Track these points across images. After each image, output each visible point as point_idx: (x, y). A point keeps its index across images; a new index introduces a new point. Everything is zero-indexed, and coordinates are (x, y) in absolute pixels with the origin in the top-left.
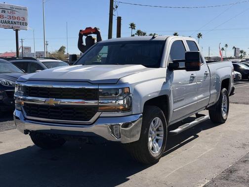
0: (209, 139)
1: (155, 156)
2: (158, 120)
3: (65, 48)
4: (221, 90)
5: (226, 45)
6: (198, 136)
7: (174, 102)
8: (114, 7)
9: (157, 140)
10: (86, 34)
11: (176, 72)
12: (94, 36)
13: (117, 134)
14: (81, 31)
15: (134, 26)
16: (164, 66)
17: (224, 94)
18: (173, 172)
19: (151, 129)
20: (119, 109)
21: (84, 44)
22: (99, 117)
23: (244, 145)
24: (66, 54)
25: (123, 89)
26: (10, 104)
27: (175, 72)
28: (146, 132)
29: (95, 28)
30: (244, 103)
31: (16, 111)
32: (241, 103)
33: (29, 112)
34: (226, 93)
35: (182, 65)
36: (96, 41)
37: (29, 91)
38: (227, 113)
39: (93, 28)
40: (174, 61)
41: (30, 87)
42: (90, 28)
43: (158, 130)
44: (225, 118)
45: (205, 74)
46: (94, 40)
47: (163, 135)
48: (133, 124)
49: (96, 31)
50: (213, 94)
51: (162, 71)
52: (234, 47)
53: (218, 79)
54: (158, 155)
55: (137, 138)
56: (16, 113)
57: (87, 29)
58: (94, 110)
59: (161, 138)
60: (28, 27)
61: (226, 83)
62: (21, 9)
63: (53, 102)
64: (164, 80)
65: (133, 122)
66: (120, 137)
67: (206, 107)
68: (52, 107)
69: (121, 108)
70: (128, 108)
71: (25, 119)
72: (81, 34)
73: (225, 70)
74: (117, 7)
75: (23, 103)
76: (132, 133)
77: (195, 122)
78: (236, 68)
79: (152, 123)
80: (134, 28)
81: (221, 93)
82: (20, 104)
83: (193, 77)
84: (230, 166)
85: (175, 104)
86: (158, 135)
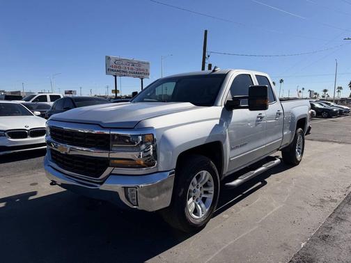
0: (278, 188)
2: (204, 174)
4: (297, 129)
5: (303, 89)
6: (266, 183)
7: (232, 149)
9: (204, 200)
11: (235, 112)
16: (219, 103)
17: (299, 134)
19: (192, 187)
20: (137, 164)
22: (111, 174)
23: (322, 201)
25: (144, 136)
34: (302, 133)
38: (302, 154)
40: (234, 98)
43: (205, 186)
44: (299, 160)
47: (213, 192)
50: (286, 135)
51: (216, 111)
52: (309, 90)
53: (293, 118)
54: (202, 220)
59: (210, 197)
61: (302, 122)
62: (145, 63)
64: (217, 122)
66: (137, 205)
67: (278, 148)
73: (301, 109)
74: (209, 56)
77: (262, 169)
78: (313, 107)
79: (194, 179)
81: (296, 134)
83: (262, 118)
84: (303, 245)
85: (233, 151)
86: (206, 192)
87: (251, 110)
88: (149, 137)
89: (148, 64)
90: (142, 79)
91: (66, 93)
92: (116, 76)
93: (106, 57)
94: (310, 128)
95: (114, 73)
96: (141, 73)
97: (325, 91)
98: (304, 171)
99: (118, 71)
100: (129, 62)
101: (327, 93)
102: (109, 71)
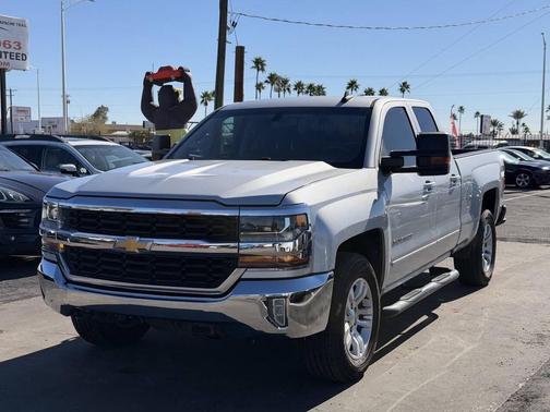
0: (462, 323)
1: (356, 364)
2: (362, 284)
3: (107, 109)
4: (482, 213)
5: (461, 109)
6: (436, 317)
7: (394, 244)
8: (229, 24)
9: (359, 329)
10: (158, 82)
12: (178, 86)
13: (280, 318)
14: (148, 74)
15: (263, 65)
16: (371, 164)
17: (486, 222)
18: (399, 401)
19: (348, 304)
20: (284, 262)
21: (156, 103)
22: (240, 280)
23: (542, 336)
24: (109, 122)
25: (292, 217)
26: (10, 241)
27: (395, 176)
28: (339, 311)
29: (181, 68)
30: (519, 240)
31: (43, 262)
32: (513, 240)
33: (76, 266)
34: (491, 220)
35: (410, 162)
36: (181, 98)
37: (77, 220)
38: (492, 263)
39: (176, 67)
40: (392, 154)
41: (79, 211)
42: (169, 68)
43: (361, 306)
44: (487, 275)
45: (451, 180)
46: (177, 94)
47: (371, 318)
48: (313, 295)
49: (182, 75)
50: (465, 223)
51: (368, 175)
52: (478, 113)
54: (362, 362)
55: (321, 325)
56: (45, 267)
57: (161, 69)
58: (229, 263)
59: (368, 324)
60: (28, 65)
62: (13, 24)
63: (134, 244)
64: (374, 195)
65: (314, 290)
66: (287, 325)
67: (452, 251)
68: (132, 256)
69: (289, 258)
70: (303, 260)
71: (68, 282)
72: (149, 82)
74: (234, 25)
75: (62, 246)
76: (310, 315)
77: (433, 285)
79: (352, 291)
80: (263, 70)
81: (481, 222)
82: (53, 248)
83: (430, 188)
84: (521, 385)
85: (396, 247)
86: (361, 317)
87: (421, 174)
88: (301, 220)
94: (503, 209)
97: (518, 115)
98: (501, 295)
101: (522, 121)
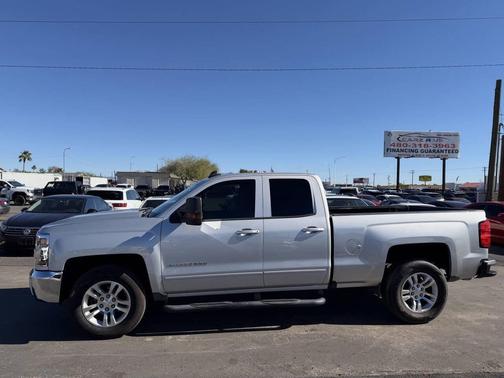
38: (436, 307)
44: (417, 316)
62: (451, 135)
83: (249, 235)
89: (456, 135)
90: (444, 160)
91: (355, 182)
92: (398, 159)
93: (386, 132)
95: (396, 154)
96: (442, 151)
99: (402, 151)
100: (420, 136)
102: (388, 151)
